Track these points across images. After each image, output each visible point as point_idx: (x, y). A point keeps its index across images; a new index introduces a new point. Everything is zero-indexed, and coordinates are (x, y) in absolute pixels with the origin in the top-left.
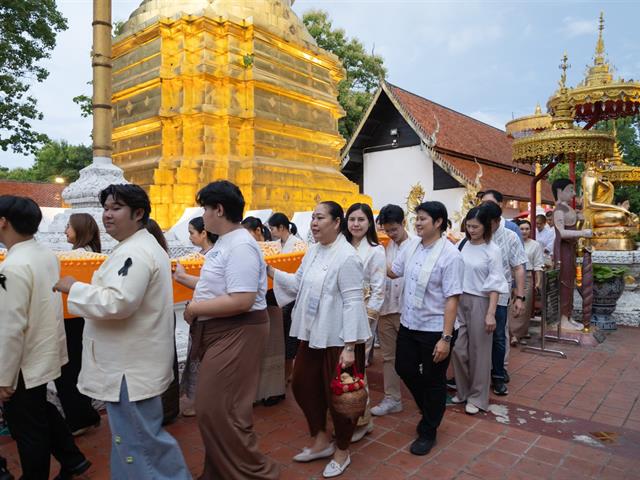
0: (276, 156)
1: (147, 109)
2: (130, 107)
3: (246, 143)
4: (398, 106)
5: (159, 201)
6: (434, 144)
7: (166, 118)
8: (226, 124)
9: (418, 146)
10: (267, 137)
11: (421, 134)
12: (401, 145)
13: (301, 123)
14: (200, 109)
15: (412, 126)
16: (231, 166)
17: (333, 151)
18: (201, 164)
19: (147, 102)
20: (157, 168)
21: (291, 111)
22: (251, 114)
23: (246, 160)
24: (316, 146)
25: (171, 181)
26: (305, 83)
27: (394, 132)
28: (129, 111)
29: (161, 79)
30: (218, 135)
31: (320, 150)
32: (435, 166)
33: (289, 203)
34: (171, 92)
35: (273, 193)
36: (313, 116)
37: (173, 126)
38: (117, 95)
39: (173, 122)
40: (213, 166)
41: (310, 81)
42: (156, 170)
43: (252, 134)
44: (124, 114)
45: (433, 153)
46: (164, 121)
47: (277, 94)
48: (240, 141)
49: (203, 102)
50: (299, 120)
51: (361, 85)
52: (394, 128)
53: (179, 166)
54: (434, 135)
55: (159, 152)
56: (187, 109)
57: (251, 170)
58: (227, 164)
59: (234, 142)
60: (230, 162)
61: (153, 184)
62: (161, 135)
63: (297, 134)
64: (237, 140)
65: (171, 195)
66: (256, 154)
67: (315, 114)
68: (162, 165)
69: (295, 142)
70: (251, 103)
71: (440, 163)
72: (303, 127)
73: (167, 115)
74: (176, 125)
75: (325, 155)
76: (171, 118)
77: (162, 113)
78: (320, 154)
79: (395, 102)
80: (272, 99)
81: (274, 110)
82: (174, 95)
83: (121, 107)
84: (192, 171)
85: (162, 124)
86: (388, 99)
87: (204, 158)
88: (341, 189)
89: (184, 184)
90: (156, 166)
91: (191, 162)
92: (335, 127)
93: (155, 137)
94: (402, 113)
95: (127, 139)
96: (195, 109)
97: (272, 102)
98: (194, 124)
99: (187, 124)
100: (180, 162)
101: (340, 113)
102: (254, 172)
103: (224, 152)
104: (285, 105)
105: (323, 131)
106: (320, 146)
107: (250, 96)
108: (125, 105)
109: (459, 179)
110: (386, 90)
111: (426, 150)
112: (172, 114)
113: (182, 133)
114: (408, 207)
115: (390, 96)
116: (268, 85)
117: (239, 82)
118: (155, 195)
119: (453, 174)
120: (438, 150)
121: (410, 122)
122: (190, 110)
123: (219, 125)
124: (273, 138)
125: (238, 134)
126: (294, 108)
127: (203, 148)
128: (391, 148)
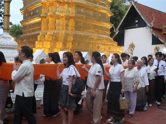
0: (83, 31)
1: (37, 14)
2: (32, 13)
3: (71, 26)
4: (138, 11)
5: (39, 47)
6: (152, 27)
7: (43, 17)
8: (64, 19)
9: (146, 27)
10: (79, 24)
11: (147, 22)
12: (139, 26)
13: (93, 19)
14: (55, 14)
15: (144, 19)
16: (65, 34)
17: (107, 29)
18: (54, 33)
19: (37, 11)
20: (39, 35)
21: (90, 14)
22: (74, 15)
23: (71, 32)
24: (100, 27)
25: (43, 40)
26: (96, 3)
27: (137, 21)
28: (32, 15)
29: (42, 3)
30: (61, 23)
31: (101, 29)
32: (153, 35)
33: (86, 48)
34: (45, 7)
35: (80, 45)
36: (99, 16)
37: (45, 20)
38: (28, 9)
39: (45, 19)
40: (59, 34)
41: (98, 3)
42: (38, 36)
43: (74, 23)
44: (30, 15)
45: (152, 30)
46: (42, 18)
47: (84, 8)
48: (69, 25)
49: (56, 11)
50: (93, 17)
51: (128, 2)
52: (137, 20)
53: (47, 34)
54: (152, 23)
55: (40, 29)
56: (50, 13)
57: (72, 36)
58: (64, 34)
59: (67, 25)
60: (65, 33)
61: (37, 41)
62: (41, 23)
63: (92, 22)
64: (68, 25)
65: (43, 45)
66: (75, 30)
67: (100, 15)
68: (41, 34)
69: (91, 25)
70: (74, 11)
71: (154, 34)
72: (94, 20)
73: (43, 16)
74: (47, 19)
75: (103, 30)
76: (45, 17)
77: (41, 15)
78: (101, 30)
79: (137, 9)
80: (82, 9)
81: (83, 14)
82: (46, 8)
83: (29, 13)
84: (51, 36)
85: (42, 19)
86: (135, 8)
87: (55, 32)
88: (109, 44)
89: (48, 41)
90: (39, 34)
91: (51, 33)
92: (109, 19)
93: (39, 23)
94: (140, 14)
95: (31, 25)
96: (53, 13)
97: (82, 10)
98: (53, 19)
99: (50, 19)
100: (47, 33)
101: (111, 14)
102: (73, 37)
103: (63, 29)
104: (88, 12)
105: (103, 21)
106: (101, 27)
107: (74, 8)
108: (30, 12)
109: (162, 40)
110: (133, 5)
111: (149, 29)
112: (45, 16)
113: (48, 22)
114: (128, 51)
115: (135, 7)
116: (81, 4)
117: (70, 3)
118: (37, 45)
119: (159, 39)
120: (154, 29)
121: (143, 18)
122: (51, 14)
123: (62, 20)
124: (82, 24)
125: (69, 22)
126: (91, 13)
127: (55, 28)
128: (135, 28)
